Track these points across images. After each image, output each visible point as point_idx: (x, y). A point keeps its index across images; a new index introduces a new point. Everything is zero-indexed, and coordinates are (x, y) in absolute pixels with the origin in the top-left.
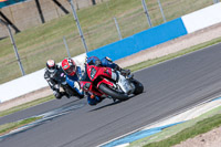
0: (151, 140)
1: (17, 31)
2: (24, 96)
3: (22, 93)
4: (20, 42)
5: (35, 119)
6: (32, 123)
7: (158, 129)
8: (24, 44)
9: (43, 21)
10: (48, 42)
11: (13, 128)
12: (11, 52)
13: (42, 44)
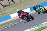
0: (43, 26)
1: (15, 3)
2: (16, 17)
3: (16, 16)
4: (16, 5)
5: (18, 22)
6: (18, 23)
7: (45, 24)
8: (16, 6)
9: (20, 1)
10: (21, 5)
11: (14, 23)
12: (14, 7)
13: (20, 6)
